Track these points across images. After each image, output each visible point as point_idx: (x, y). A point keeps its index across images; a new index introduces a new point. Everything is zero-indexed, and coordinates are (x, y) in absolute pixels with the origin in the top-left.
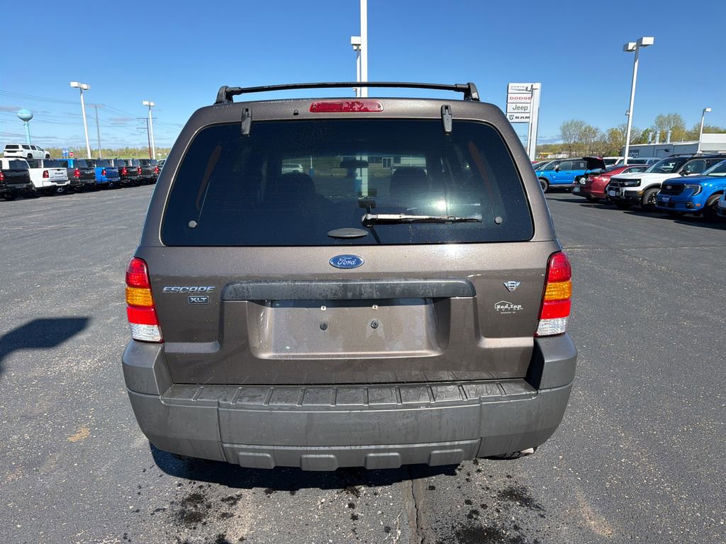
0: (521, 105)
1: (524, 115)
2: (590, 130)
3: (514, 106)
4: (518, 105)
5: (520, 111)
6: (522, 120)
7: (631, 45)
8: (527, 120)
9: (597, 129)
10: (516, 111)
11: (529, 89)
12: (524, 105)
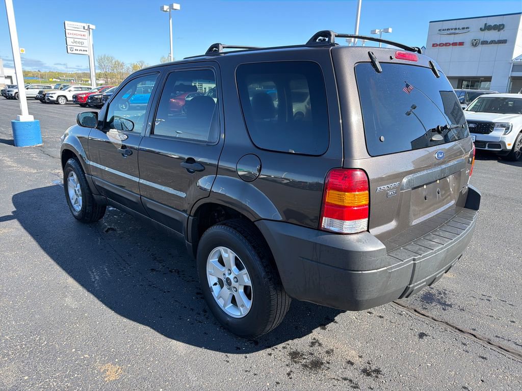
0: (78, 40)
1: (83, 49)
2: (118, 64)
3: (72, 40)
4: (76, 40)
5: (78, 45)
6: (81, 52)
7: (166, 8)
8: (85, 53)
9: (123, 63)
10: (75, 44)
11: (86, 28)
12: (81, 40)
